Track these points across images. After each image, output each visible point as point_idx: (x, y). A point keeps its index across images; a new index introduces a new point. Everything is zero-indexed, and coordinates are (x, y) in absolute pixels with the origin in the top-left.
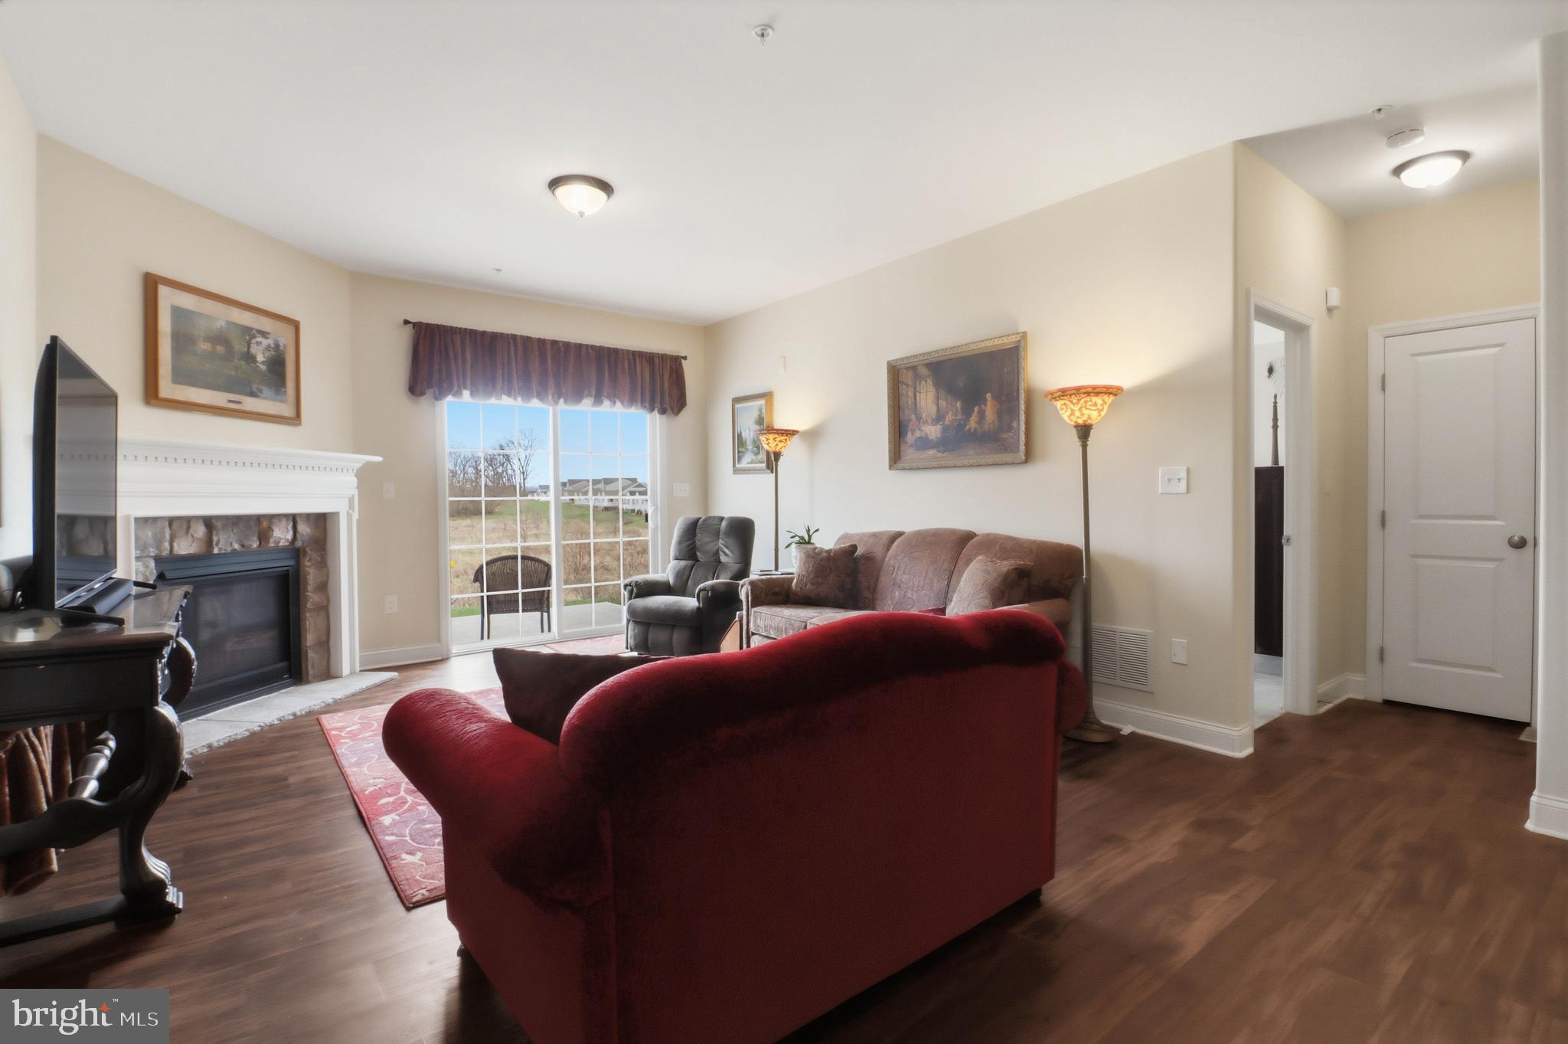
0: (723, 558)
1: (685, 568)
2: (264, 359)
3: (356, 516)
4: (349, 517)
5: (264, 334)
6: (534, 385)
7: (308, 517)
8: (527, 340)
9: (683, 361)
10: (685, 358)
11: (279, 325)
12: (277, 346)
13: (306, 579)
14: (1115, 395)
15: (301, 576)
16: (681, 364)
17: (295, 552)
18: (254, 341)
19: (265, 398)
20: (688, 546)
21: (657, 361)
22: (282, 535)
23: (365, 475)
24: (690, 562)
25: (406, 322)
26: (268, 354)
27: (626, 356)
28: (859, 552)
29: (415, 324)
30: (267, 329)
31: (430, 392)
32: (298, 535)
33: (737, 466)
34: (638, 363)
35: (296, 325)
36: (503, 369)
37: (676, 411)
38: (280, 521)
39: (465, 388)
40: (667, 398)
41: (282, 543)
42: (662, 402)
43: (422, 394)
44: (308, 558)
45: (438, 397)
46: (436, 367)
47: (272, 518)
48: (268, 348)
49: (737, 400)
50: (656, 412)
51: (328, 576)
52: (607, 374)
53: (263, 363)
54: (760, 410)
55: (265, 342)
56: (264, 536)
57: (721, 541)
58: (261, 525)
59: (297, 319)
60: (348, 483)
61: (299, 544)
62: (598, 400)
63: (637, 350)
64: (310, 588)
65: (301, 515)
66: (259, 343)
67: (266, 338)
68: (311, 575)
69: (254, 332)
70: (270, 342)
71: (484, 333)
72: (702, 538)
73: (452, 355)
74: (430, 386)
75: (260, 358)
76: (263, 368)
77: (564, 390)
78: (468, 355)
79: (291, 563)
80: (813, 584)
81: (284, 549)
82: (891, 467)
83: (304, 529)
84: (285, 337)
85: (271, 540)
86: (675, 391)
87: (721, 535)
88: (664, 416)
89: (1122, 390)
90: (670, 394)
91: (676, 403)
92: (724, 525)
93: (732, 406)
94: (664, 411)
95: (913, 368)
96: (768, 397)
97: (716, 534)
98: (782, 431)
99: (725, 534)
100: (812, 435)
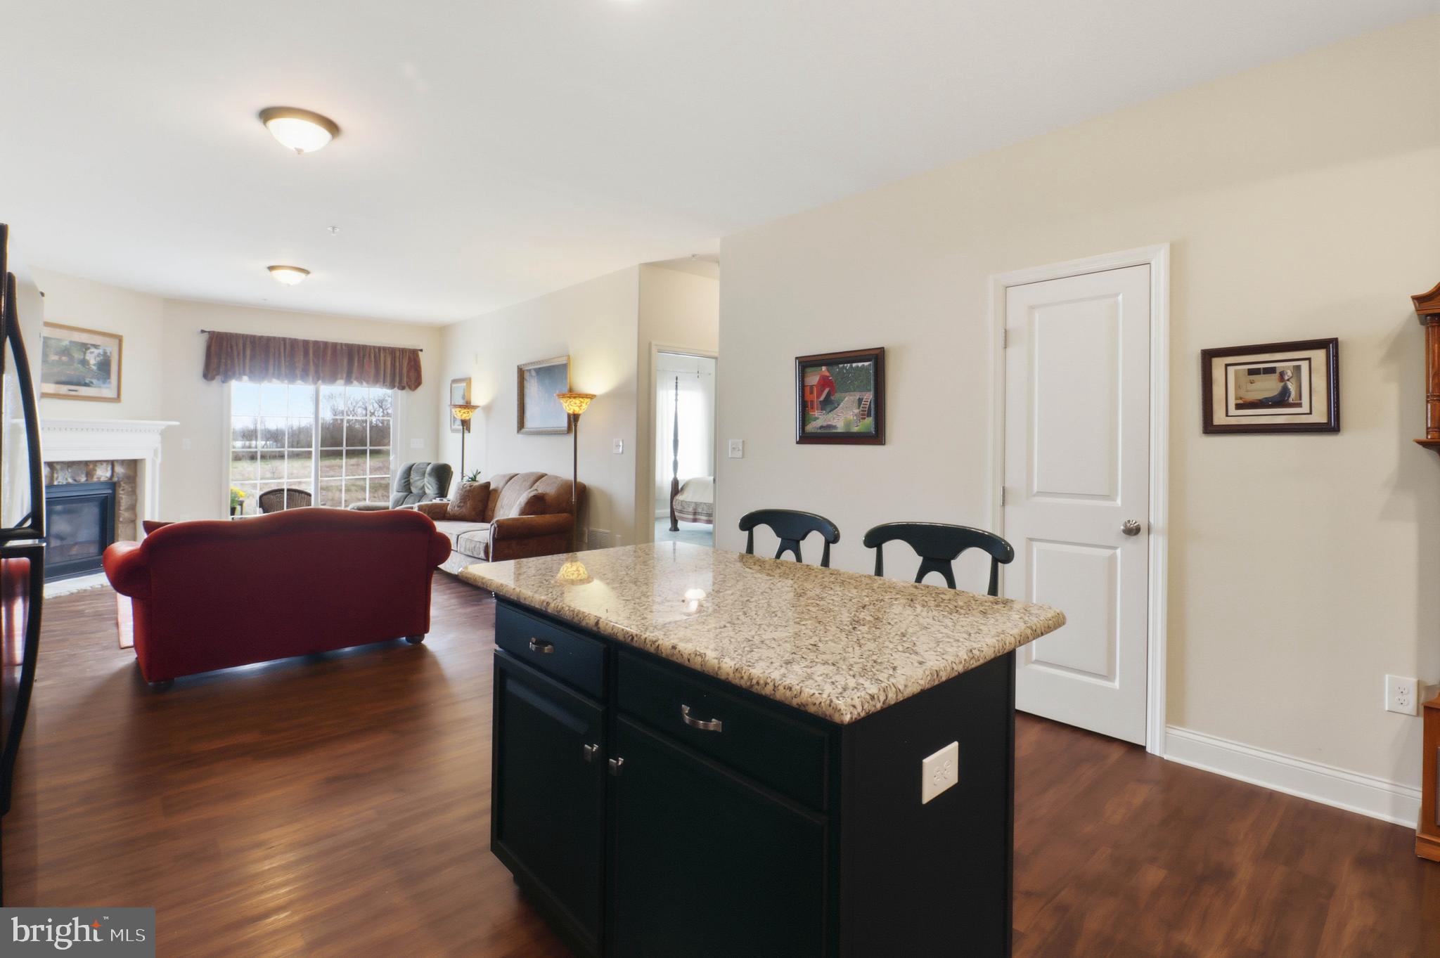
0: (427, 491)
1: (402, 496)
2: (94, 362)
3: (159, 461)
4: (154, 462)
5: (96, 346)
6: (298, 372)
7: (123, 462)
8: (294, 343)
9: (420, 353)
10: (421, 350)
11: (107, 339)
12: (105, 353)
13: (119, 502)
14: (591, 398)
15: (117, 501)
16: (418, 356)
17: (113, 485)
18: (88, 351)
19: (95, 387)
20: (405, 482)
21: (398, 354)
22: (103, 474)
23: (165, 434)
24: (405, 494)
25: (203, 331)
26: (98, 359)
27: (372, 351)
28: (492, 487)
29: (209, 332)
30: (98, 344)
31: (218, 378)
32: (115, 474)
33: (453, 427)
34: (382, 355)
35: (120, 339)
36: (274, 361)
37: (413, 387)
38: (102, 464)
39: (245, 375)
40: (405, 379)
41: (103, 479)
42: (400, 382)
43: (213, 379)
44: (122, 488)
45: (225, 380)
46: (223, 360)
47: (96, 463)
48: (99, 355)
49: (455, 381)
50: (396, 388)
51: (136, 500)
52: (356, 364)
53: (94, 365)
54: (464, 390)
55: (96, 351)
56: (89, 474)
57: (426, 479)
58: (88, 467)
59: (121, 334)
60: (154, 440)
61: (115, 479)
62: (348, 381)
63: (382, 345)
64: (122, 508)
65: (117, 461)
66: (92, 353)
67: (98, 349)
68: (124, 499)
69: (89, 346)
70: (101, 351)
71: (261, 338)
72: (414, 477)
73: (235, 354)
74: (218, 374)
75: (92, 362)
76: (94, 368)
77: (321, 375)
78: (248, 352)
79: (110, 491)
80: (458, 507)
81: (105, 483)
82: (518, 432)
83: (119, 470)
84: (111, 348)
85: (95, 477)
86: (413, 374)
87: (426, 475)
88: (404, 392)
89: (595, 396)
90: (408, 377)
91: (413, 382)
92: (429, 468)
93: (451, 385)
94: (403, 388)
95: (530, 370)
96: (468, 381)
97: (424, 474)
98: (467, 406)
99: (430, 475)
100: (488, 409)
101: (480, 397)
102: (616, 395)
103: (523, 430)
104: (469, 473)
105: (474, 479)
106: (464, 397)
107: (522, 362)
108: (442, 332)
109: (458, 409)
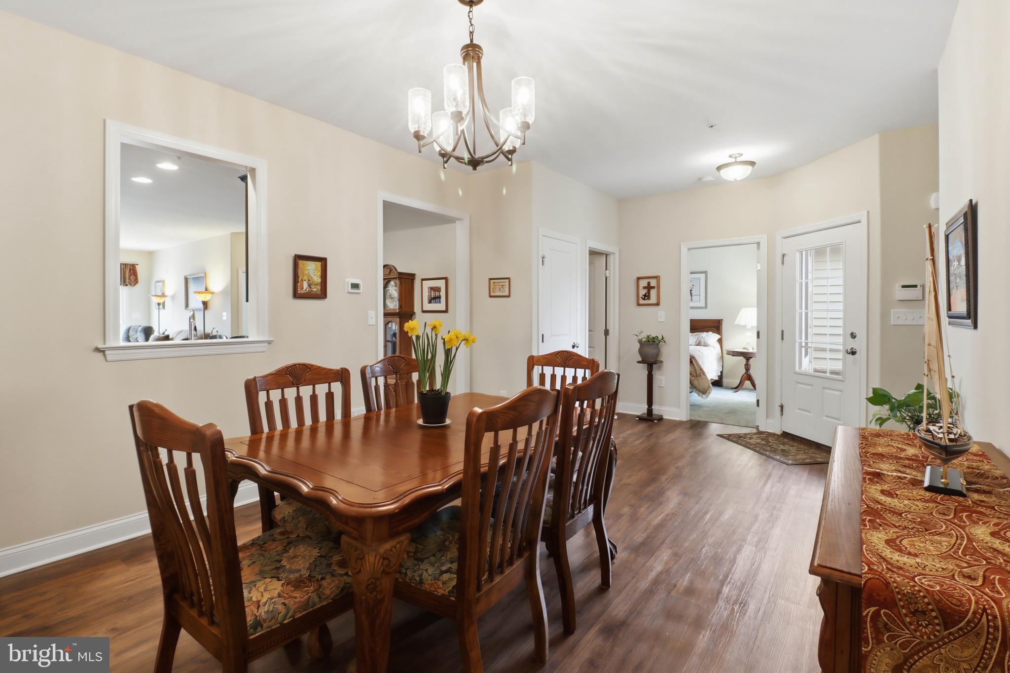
0: (138, 339)
10: (137, 265)
14: (212, 294)
16: (135, 267)
21: (123, 266)
37: (133, 284)
42: (126, 282)
49: (157, 282)
54: (161, 287)
72: (131, 333)
82: (186, 309)
86: (133, 278)
87: (138, 332)
88: (127, 287)
89: (214, 293)
90: (129, 279)
91: (133, 282)
92: (140, 329)
93: (155, 284)
94: (127, 285)
95: (190, 278)
96: (163, 282)
97: (137, 331)
98: (163, 295)
99: (140, 332)
100: (173, 297)
101: (169, 291)
102: (224, 292)
103: (188, 308)
104: (162, 332)
105: (164, 334)
106: (161, 290)
107: (186, 274)
108: (150, 255)
109: (155, 297)
